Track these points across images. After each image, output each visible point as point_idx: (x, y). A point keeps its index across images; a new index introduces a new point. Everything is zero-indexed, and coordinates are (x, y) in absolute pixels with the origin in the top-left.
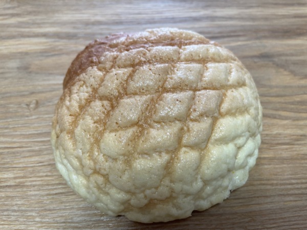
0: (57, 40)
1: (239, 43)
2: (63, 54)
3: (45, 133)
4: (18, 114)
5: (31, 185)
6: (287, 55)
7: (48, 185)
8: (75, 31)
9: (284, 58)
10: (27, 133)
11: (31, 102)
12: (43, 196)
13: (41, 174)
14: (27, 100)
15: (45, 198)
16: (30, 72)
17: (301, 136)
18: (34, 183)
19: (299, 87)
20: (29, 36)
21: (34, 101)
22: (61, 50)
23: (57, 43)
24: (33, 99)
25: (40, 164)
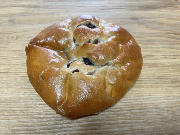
0: (29, 8)
1: (122, 12)
2: (31, 15)
3: (20, 50)
4: (7, 42)
5: (12, 73)
6: (146, 18)
7: (20, 72)
8: (39, 4)
9: (144, 20)
10: (11, 50)
11: (14, 36)
12: (17, 77)
13: (17, 68)
14: (12, 35)
15: (18, 78)
16: (15, 23)
17: (147, 55)
18: (13, 72)
19: (149, 33)
20: (15, 6)
21: (16, 36)
22: (30, 13)
23: (29, 10)
24: (15, 35)
25: (17, 64)
